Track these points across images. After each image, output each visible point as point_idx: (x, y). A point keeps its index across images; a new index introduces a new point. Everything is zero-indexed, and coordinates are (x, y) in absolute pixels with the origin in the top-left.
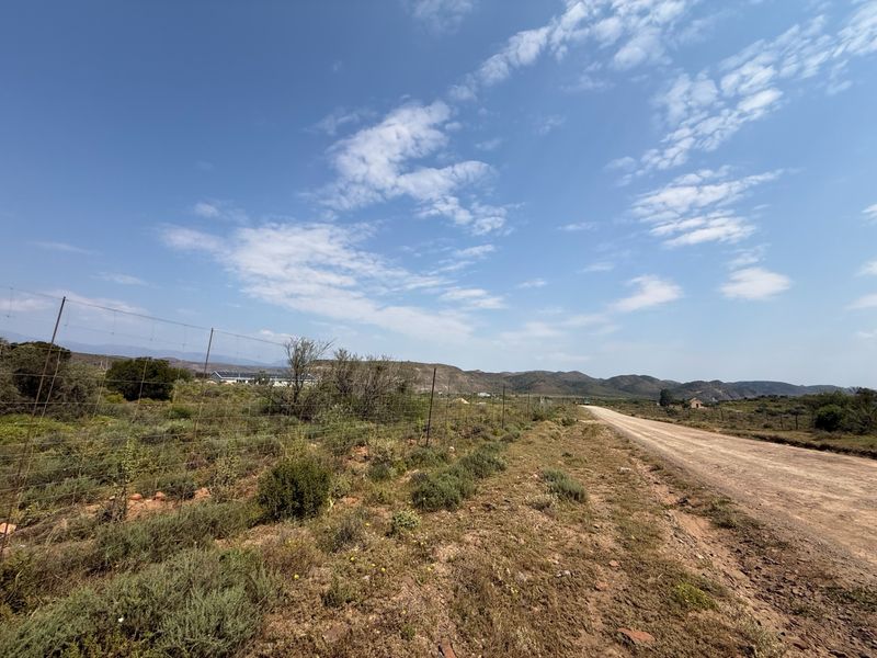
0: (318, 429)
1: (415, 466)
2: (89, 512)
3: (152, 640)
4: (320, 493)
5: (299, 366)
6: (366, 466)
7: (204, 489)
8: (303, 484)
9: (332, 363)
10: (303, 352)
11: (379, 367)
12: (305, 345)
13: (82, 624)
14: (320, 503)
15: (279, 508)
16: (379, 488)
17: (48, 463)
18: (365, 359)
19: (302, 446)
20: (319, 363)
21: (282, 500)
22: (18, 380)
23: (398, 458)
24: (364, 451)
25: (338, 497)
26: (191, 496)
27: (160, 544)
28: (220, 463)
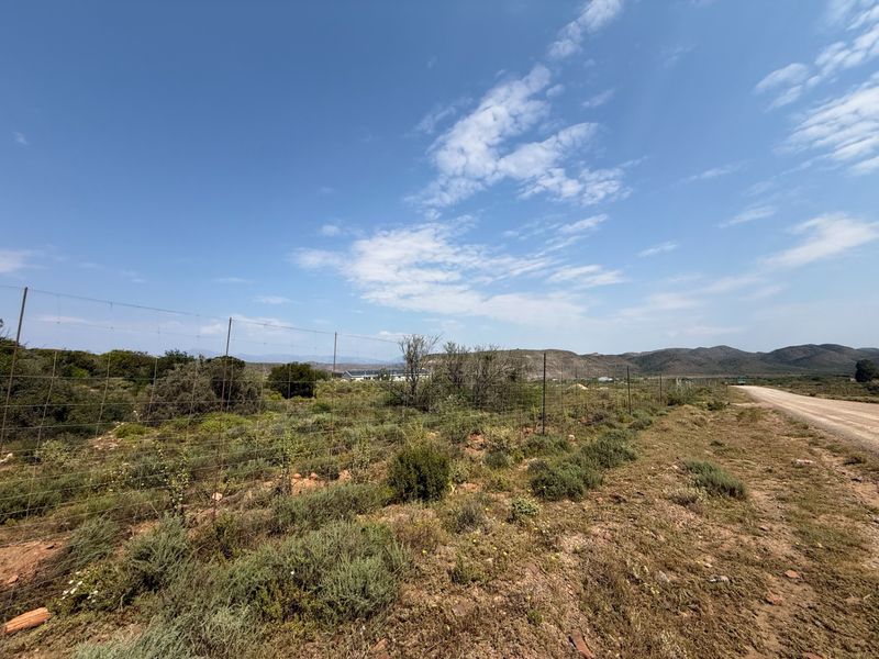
0: (436, 419)
1: (533, 454)
2: (267, 487)
3: (316, 592)
4: (442, 478)
5: (413, 361)
6: (483, 453)
7: (346, 472)
8: (425, 469)
9: (443, 356)
10: (415, 348)
11: (488, 357)
12: (417, 341)
13: (266, 573)
14: (443, 487)
15: (407, 490)
16: (497, 475)
17: (237, 447)
18: (473, 351)
19: (423, 434)
20: (432, 357)
21: (408, 483)
22: (214, 384)
23: (514, 446)
24: (480, 439)
25: (458, 483)
26: (337, 477)
27: (317, 514)
28: (356, 449)
